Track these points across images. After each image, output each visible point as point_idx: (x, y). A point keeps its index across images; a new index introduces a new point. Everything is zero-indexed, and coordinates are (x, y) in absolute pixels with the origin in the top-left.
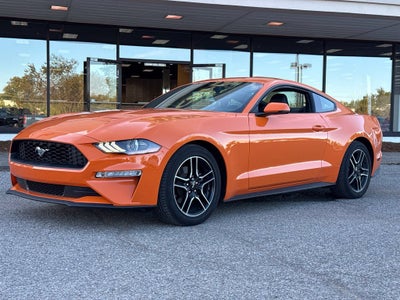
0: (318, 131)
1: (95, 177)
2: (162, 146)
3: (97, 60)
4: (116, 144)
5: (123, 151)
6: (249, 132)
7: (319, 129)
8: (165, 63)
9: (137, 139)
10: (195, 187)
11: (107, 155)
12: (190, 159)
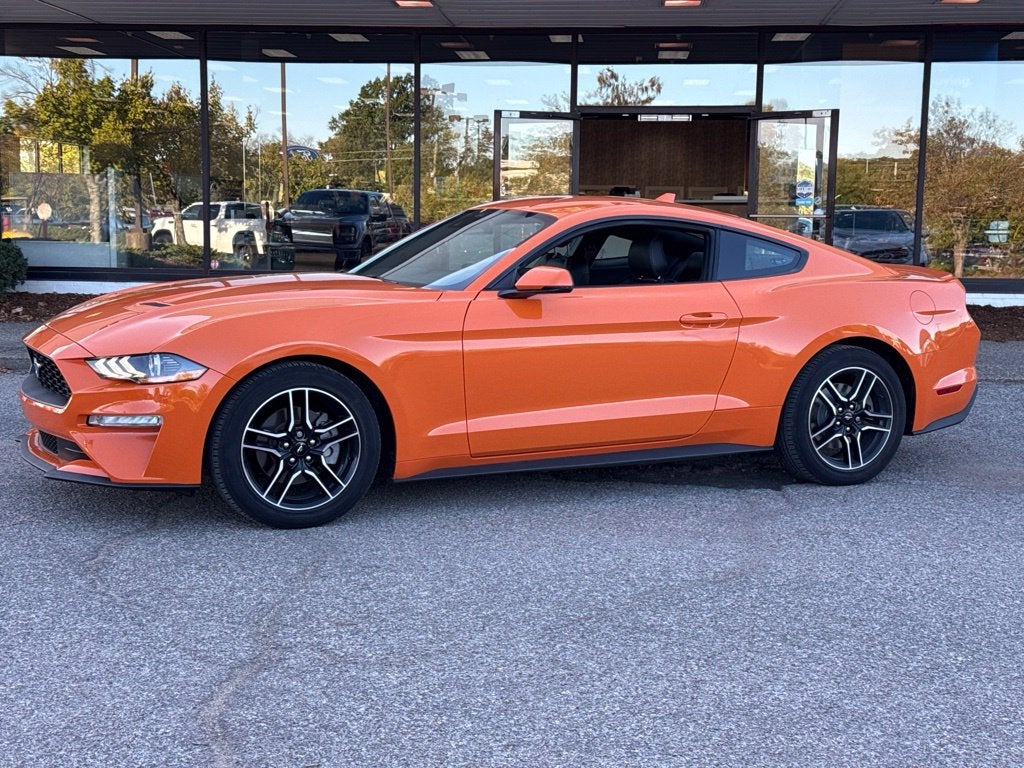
0: (705, 325)
1: (87, 423)
2: (209, 369)
3: (518, 115)
4: (129, 361)
5: (140, 375)
6: (462, 335)
7: (703, 321)
8: (689, 114)
9: (160, 353)
10: (307, 450)
11: (107, 382)
12: (288, 394)
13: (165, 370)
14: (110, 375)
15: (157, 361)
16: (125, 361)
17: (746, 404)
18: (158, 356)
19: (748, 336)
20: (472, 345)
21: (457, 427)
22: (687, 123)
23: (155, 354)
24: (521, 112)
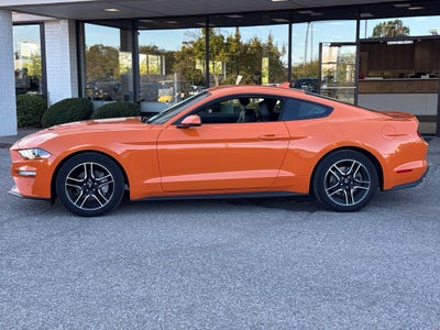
0: (271, 140)
2: (52, 154)
6: (157, 143)
7: (271, 138)
10: (93, 186)
12: (84, 165)
17: (292, 175)
19: (293, 145)
20: (160, 147)
21: (157, 180)
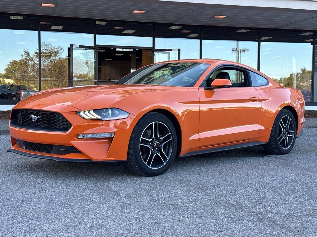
0: (254, 101)
1: (78, 138)
2: (130, 114)
3: (78, 46)
4: (93, 112)
5: (99, 117)
6: (199, 102)
8: (132, 49)
9: (111, 108)
10: (157, 146)
11: (87, 121)
12: (153, 124)
13: (113, 115)
14: (87, 118)
15: (110, 111)
16: (92, 112)
17: (264, 128)
18: (110, 109)
22: (132, 52)
23: (109, 108)
24: (79, 46)
